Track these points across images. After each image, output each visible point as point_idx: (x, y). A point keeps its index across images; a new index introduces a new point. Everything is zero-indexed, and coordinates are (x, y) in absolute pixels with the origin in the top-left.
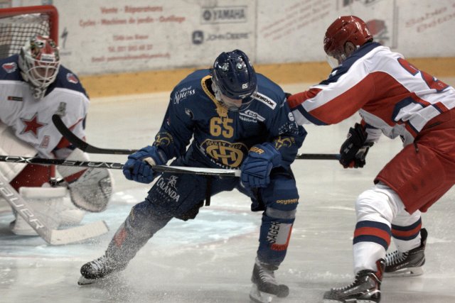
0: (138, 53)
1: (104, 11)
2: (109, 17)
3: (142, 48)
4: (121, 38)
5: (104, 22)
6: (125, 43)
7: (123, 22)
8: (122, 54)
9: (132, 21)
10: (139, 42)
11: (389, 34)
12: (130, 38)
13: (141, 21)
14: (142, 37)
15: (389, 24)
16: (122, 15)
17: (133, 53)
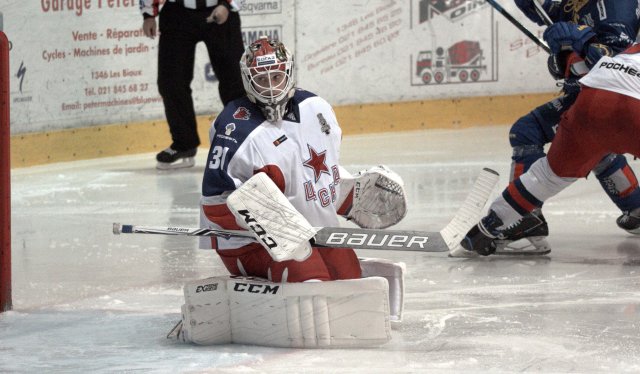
0: (128, 95)
1: (77, 37)
2: (84, 45)
3: (133, 88)
4: (103, 75)
5: (77, 52)
6: (109, 82)
7: (105, 52)
8: (104, 98)
9: (117, 51)
10: (129, 81)
11: (487, 61)
12: (116, 75)
13: (130, 50)
14: (132, 74)
15: (485, 47)
16: (103, 42)
17: (121, 96)
